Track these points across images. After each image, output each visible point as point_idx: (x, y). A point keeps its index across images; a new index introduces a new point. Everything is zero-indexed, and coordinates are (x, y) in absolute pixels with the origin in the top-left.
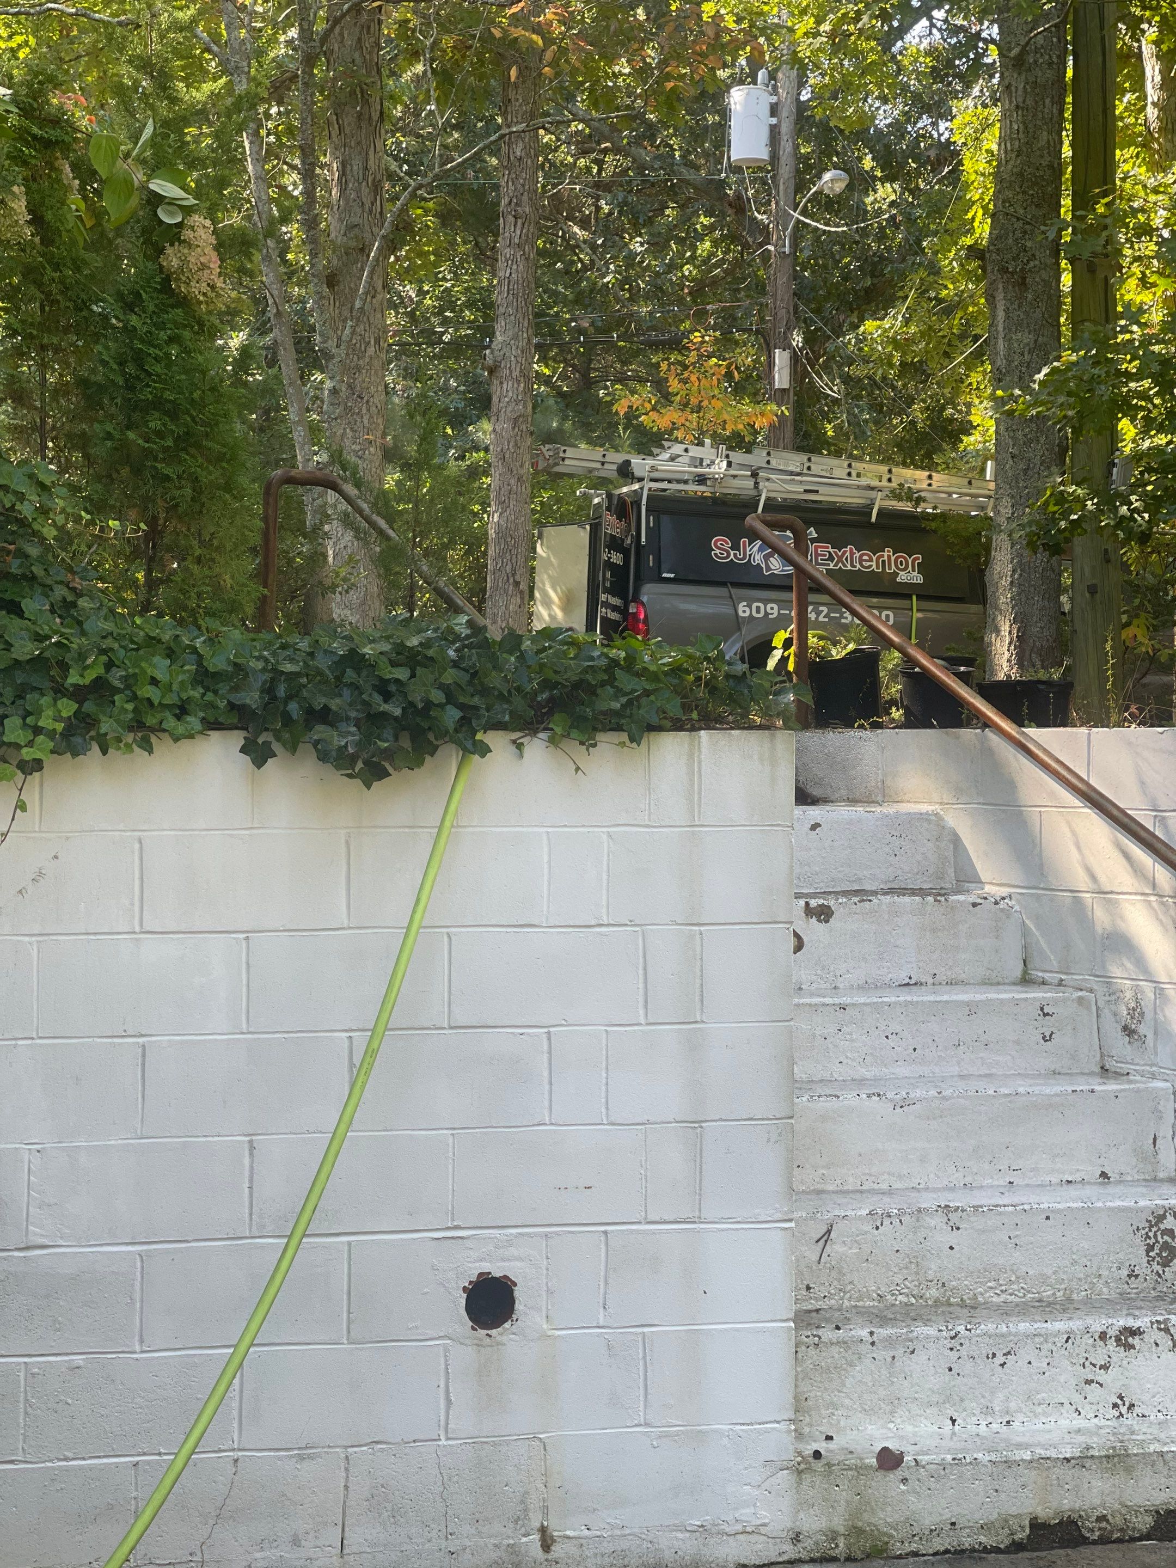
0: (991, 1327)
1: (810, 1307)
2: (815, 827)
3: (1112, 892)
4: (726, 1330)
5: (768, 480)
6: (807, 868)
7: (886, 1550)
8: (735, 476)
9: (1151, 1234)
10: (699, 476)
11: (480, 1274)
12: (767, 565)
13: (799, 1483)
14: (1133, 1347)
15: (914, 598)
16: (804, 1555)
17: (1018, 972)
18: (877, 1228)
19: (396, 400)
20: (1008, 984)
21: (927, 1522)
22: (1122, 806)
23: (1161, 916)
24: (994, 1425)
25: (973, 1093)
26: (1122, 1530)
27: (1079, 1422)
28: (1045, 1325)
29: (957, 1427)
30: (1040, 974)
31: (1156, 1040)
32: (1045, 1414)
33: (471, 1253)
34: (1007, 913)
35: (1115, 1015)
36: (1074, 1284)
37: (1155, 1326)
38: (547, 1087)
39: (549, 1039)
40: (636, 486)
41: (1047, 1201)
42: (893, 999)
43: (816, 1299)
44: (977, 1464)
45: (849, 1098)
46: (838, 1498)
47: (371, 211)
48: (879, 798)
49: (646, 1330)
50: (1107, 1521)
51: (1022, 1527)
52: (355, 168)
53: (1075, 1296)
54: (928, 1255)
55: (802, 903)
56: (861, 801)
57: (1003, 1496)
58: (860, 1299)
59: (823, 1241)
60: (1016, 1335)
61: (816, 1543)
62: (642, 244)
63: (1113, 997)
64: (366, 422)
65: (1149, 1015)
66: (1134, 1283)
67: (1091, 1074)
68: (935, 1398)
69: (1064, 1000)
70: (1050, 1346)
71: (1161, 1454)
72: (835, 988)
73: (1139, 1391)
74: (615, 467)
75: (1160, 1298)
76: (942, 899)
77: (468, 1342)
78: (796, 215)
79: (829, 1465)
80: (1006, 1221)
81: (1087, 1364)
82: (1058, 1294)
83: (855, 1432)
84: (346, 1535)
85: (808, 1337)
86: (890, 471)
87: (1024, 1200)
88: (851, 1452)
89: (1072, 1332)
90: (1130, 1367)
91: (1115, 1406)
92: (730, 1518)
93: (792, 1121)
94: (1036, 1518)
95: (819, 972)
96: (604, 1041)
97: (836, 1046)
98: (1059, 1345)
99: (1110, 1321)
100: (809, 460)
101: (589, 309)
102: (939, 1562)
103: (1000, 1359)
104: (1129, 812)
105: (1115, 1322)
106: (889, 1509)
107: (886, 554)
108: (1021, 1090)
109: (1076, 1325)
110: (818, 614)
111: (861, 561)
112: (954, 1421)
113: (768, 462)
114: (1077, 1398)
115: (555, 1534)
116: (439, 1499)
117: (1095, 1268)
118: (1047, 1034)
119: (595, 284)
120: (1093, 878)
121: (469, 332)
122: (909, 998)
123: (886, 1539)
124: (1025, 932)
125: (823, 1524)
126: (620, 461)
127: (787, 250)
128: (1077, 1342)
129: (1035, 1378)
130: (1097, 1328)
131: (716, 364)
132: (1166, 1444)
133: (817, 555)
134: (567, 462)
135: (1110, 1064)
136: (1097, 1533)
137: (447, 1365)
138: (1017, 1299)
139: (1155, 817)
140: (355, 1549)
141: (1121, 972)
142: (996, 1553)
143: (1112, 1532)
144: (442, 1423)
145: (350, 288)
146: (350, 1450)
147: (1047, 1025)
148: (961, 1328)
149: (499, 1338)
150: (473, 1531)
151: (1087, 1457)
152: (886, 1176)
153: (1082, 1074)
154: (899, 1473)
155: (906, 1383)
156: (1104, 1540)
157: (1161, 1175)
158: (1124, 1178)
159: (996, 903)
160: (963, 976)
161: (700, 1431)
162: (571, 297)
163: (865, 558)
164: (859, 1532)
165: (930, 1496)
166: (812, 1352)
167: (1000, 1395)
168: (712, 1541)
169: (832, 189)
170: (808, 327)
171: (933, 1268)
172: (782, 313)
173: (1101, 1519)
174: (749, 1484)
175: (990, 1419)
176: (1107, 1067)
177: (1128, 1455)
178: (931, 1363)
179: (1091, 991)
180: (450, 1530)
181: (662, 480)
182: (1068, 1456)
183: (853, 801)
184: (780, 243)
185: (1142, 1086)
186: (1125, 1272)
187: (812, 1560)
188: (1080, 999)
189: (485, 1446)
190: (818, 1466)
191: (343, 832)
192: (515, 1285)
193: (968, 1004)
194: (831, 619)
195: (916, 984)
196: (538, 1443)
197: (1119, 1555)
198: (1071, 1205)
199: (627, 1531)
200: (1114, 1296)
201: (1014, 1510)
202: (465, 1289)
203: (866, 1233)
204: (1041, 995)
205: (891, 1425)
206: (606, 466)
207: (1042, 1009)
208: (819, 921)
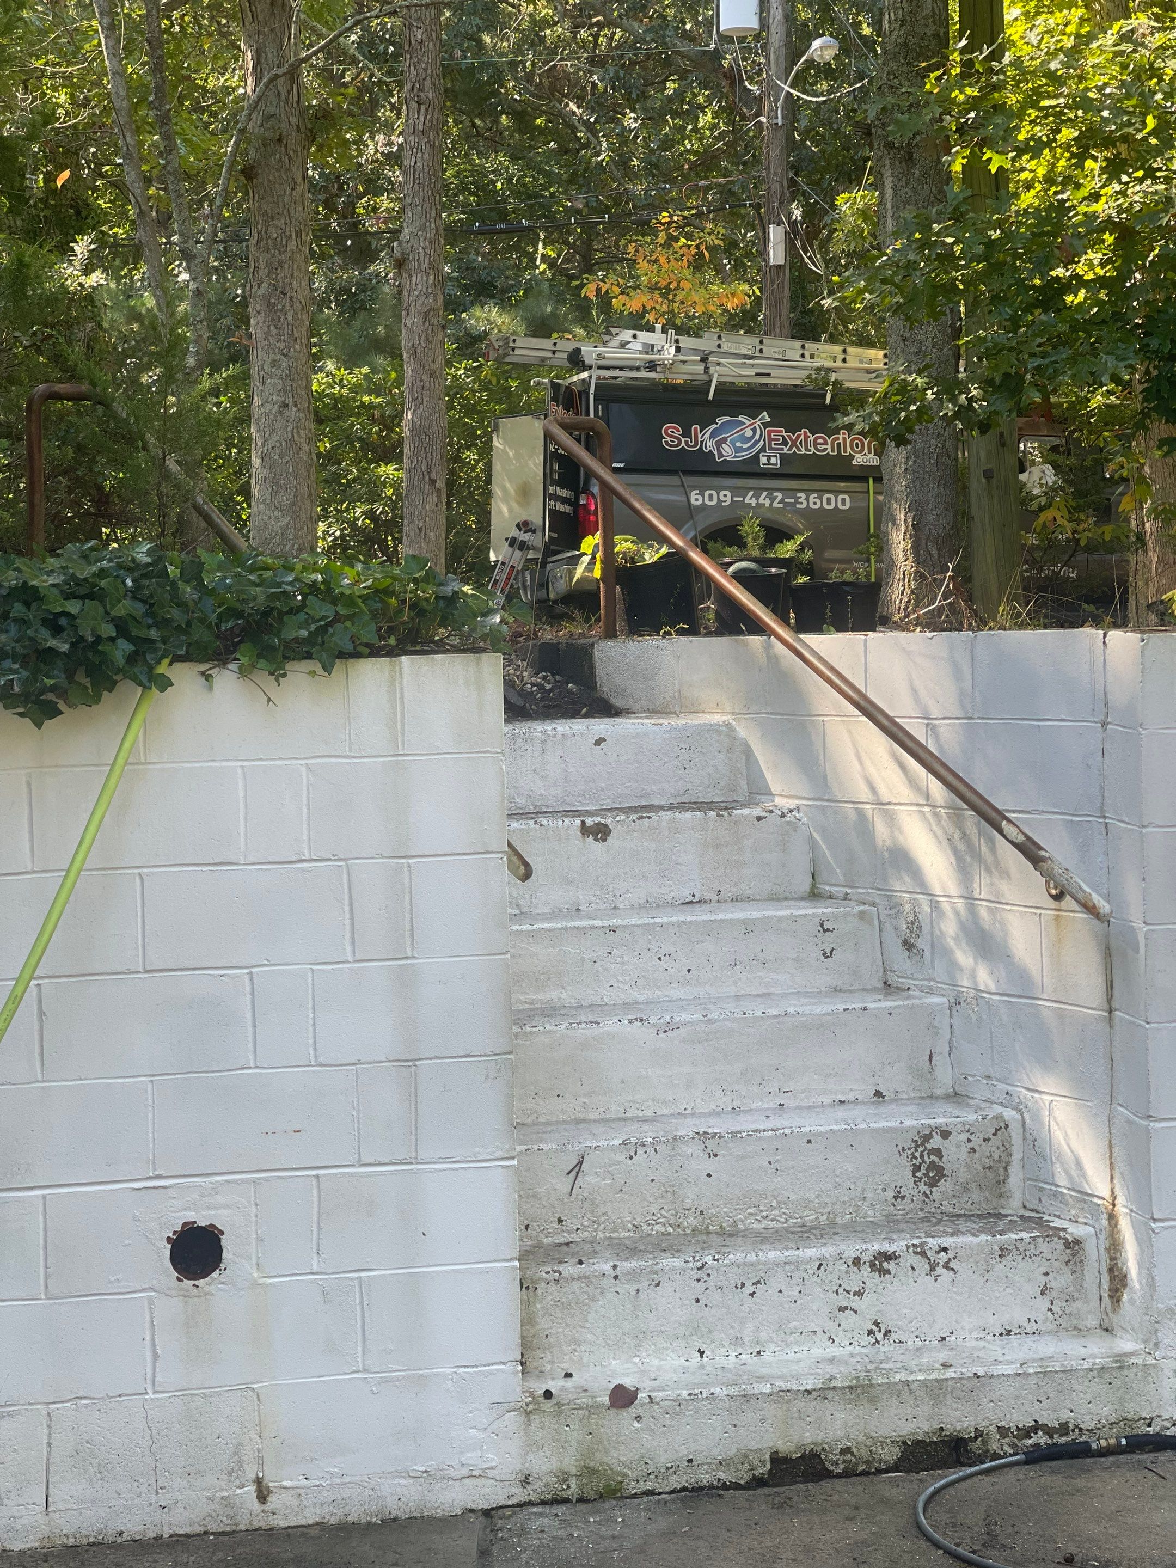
0: (739, 1256)
1: (562, 1240)
2: (599, 742)
3: (889, 803)
4: (446, 1271)
5: (719, 364)
6: (592, 784)
7: (620, 1490)
8: (684, 362)
9: (917, 1154)
10: (650, 362)
11: (185, 1224)
12: (719, 452)
13: (528, 1424)
14: (888, 1272)
15: (871, 480)
16: (534, 1498)
17: (806, 886)
18: (631, 1158)
19: (386, 289)
20: (795, 899)
21: (663, 1459)
22: (891, 714)
23: (935, 828)
24: (744, 1356)
25: (740, 1016)
26: (867, 1462)
27: (833, 1351)
28: (797, 1252)
29: (705, 1359)
30: (827, 888)
31: (933, 954)
32: (797, 1343)
33: (175, 1202)
34: (793, 826)
35: (896, 929)
36: (838, 1208)
37: (911, 1250)
38: (251, 1029)
39: (251, 980)
40: (585, 375)
41: (811, 1124)
42: (665, 920)
43: (569, 1232)
44: (714, 1399)
45: (609, 1025)
46: (569, 1438)
47: (287, 101)
48: (677, 709)
49: (363, 1274)
50: (852, 1453)
51: (763, 1462)
52: (270, 55)
53: (839, 1220)
54: (685, 1184)
55: (578, 822)
56: (660, 712)
57: (742, 1431)
58: (614, 1230)
59: (573, 1173)
60: (765, 1264)
61: (547, 1485)
62: (636, 120)
63: (893, 911)
64: (290, 318)
65: (926, 930)
66: (900, 1204)
67: (874, 990)
68: (682, 1331)
69: (846, 915)
70: (802, 1274)
71: (907, 1383)
72: (615, 908)
73: (895, 1317)
74: (565, 355)
75: (926, 1220)
76: (725, 813)
77: (173, 1293)
78: (787, 88)
79: (559, 1405)
80: (765, 1146)
81: (841, 1290)
82: (821, 1218)
83: (598, 1368)
84: (51, 1491)
85: (548, 1273)
86: (844, 351)
87: (786, 1124)
88: (586, 1390)
89: (824, 1258)
90: (885, 1292)
91: (870, 1332)
92: (455, 1463)
93: (512, 1056)
94: (777, 1452)
95: (598, 893)
96: (310, 980)
97: (606, 969)
98: (811, 1272)
99: (864, 1246)
100: (761, 342)
101: (584, 189)
102: (674, 1501)
103: (749, 1289)
104: (898, 720)
105: (869, 1246)
106: (622, 1447)
107: (841, 436)
108: (791, 1010)
109: (828, 1251)
110: (773, 500)
111: (815, 444)
112: (702, 1353)
113: (719, 346)
114: (831, 1326)
115: (271, 1484)
116: (147, 1452)
117: (859, 1189)
118: (828, 951)
119: (589, 162)
120: (873, 789)
121: (462, 216)
122: (682, 919)
123: (620, 1479)
124: (813, 846)
125: (554, 1465)
126: (570, 349)
127: (779, 121)
128: (830, 1269)
129: (786, 1306)
130: (850, 1253)
131: (685, 245)
132: (912, 1372)
133: (770, 440)
134: (517, 352)
135: (893, 979)
136: (842, 1466)
137: (152, 1318)
138: (779, 1225)
139: (927, 725)
140: (61, 1506)
141: (901, 886)
142: (735, 1489)
143: (857, 1464)
144: (149, 1376)
145: (269, 181)
146: (52, 1406)
147: (828, 942)
148: (708, 1259)
149: (207, 1289)
150: (184, 1484)
151: (829, 1388)
152: (650, 1103)
153: (864, 990)
154: (633, 1410)
155: (651, 1316)
156: (848, 1474)
157: (938, 1092)
158: (899, 1096)
159: (783, 816)
160: (749, 892)
161: (422, 1375)
162: (565, 177)
163: (820, 441)
164: (593, 1472)
165: (664, 1433)
166: (553, 1287)
167: (749, 1325)
168: (438, 1486)
169: (821, 56)
170: (807, 200)
171: (690, 1196)
172: (776, 187)
173: (846, 1451)
174: (474, 1427)
175: (740, 1350)
176: (890, 982)
177: (871, 1385)
178: (678, 1295)
179: (874, 904)
180: (160, 1484)
181: (615, 368)
182: (809, 1387)
183: (653, 712)
184: (772, 114)
185: (917, 1002)
186: (890, 1194)
187: (543, 1503)
188: (862, 915)
189: (195, 1398)
190: (548, 1406)
191: (23, 772)
192: (222, 1233)
193: (744, 922)
194: (786, 504)
195: (700, 901)
196: (251, 1393)
197: (860, 1488)
198: (834, 1127)
199: (347, 1479)
200: (879, 1217)
201: (754, 1445)
202: (169, 1239)
203: (619, 1163)
204: (821, 910)
205: (637, 1360)
206: (557, 355)
207: (822, 925)
208: (596, 840)
